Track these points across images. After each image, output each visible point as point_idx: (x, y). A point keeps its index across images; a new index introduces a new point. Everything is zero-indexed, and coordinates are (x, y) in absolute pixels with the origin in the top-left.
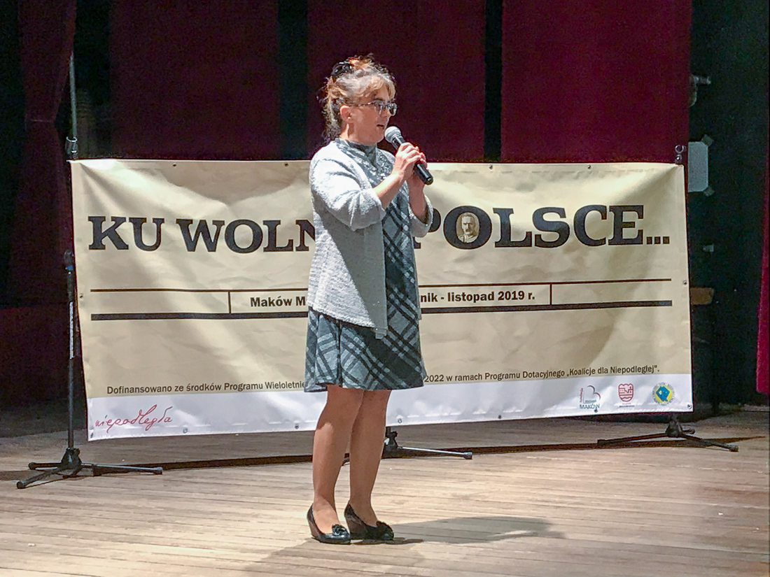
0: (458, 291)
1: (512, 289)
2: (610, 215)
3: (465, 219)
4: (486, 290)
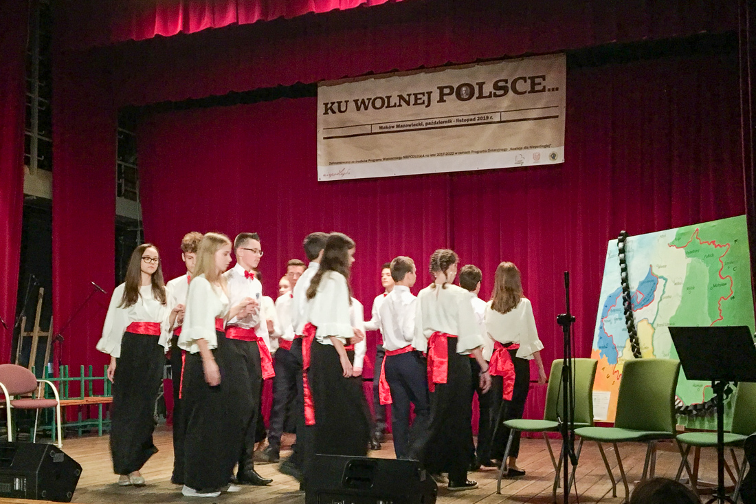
3: (464, 89)
4: (472, 117)
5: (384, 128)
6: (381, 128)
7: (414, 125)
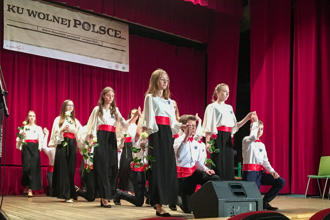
0: (84, 38)
1: (95, 40)
2: (114, 31)
3: (86, 24)
4: (90, 40)
5: (45, 30)
6: (43, 30)
7: (61, 34)
